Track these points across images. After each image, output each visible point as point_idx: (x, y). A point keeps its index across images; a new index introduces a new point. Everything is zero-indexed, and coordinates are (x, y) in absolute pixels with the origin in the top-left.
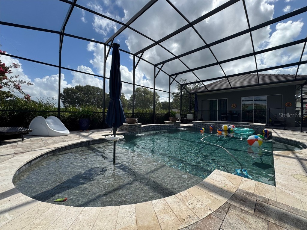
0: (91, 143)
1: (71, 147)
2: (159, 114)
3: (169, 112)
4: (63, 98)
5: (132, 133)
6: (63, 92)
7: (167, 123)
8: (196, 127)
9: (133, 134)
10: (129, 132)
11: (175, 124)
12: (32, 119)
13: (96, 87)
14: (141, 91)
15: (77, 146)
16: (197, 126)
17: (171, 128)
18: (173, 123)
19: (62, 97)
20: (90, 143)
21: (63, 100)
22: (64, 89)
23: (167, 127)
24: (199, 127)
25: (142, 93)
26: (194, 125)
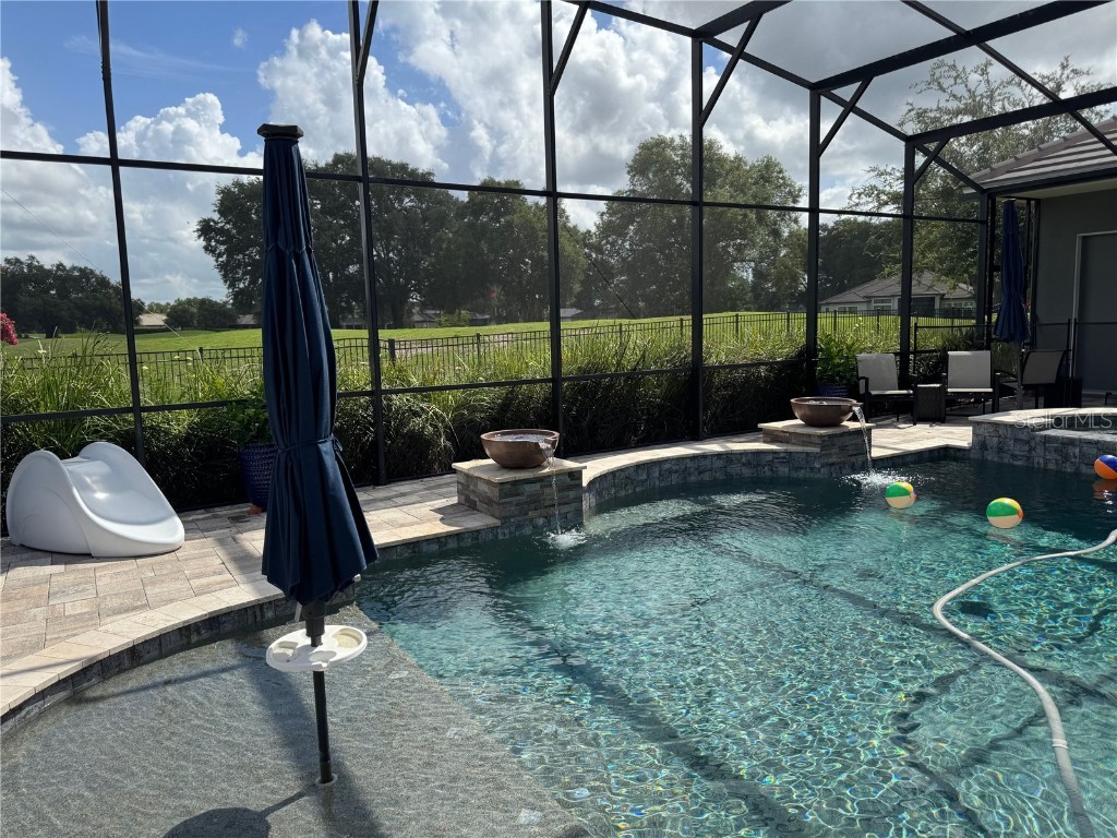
0: (270, 614)
1: (160, 645)
2: (734, 367)
3: (810, 349)
4: (222, 248)
5: (519, 526)
6: (220, 212)
7: (773, 437)
8: (991, 456)
9: (528, 531)
10: (504, 519)
11: (823, 448)
12: (19, 459)
13: (389, 163)
14: (669, 162)
15: (194, 638)
16: (1000, 450)
17: (801, 474)
18: (818, 441)
19: (217, 241)
20: (263, 616)
21: (220, 255)
22: (223, 192)
23: (770, 464)
24: (1014, 456)
25: (679, 179)
26: (980, 443)
